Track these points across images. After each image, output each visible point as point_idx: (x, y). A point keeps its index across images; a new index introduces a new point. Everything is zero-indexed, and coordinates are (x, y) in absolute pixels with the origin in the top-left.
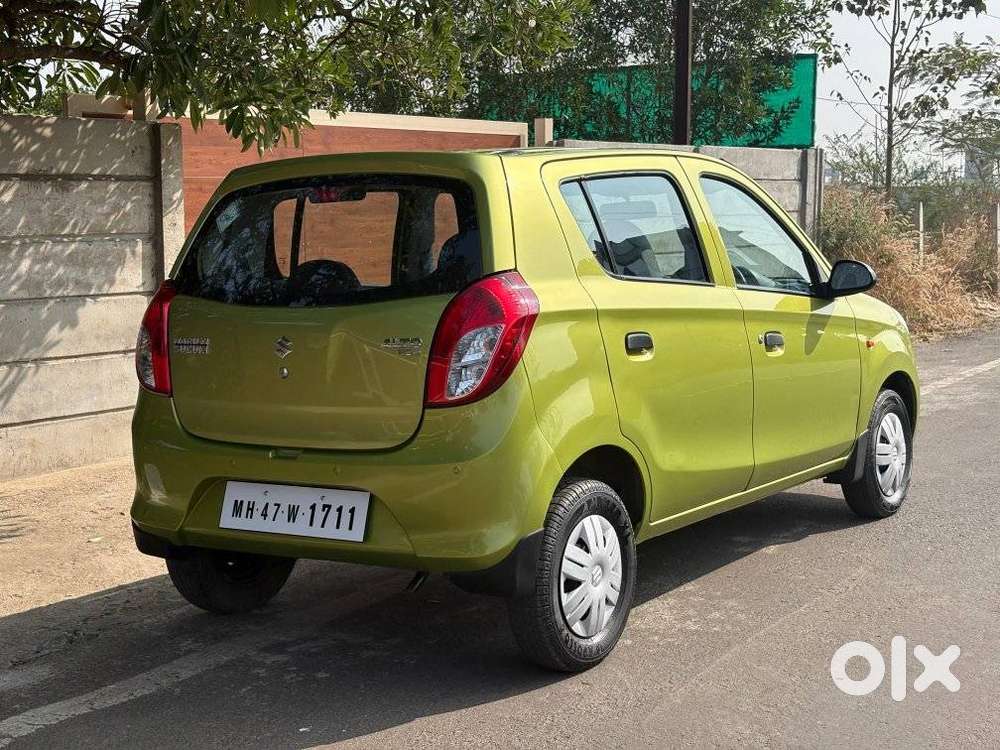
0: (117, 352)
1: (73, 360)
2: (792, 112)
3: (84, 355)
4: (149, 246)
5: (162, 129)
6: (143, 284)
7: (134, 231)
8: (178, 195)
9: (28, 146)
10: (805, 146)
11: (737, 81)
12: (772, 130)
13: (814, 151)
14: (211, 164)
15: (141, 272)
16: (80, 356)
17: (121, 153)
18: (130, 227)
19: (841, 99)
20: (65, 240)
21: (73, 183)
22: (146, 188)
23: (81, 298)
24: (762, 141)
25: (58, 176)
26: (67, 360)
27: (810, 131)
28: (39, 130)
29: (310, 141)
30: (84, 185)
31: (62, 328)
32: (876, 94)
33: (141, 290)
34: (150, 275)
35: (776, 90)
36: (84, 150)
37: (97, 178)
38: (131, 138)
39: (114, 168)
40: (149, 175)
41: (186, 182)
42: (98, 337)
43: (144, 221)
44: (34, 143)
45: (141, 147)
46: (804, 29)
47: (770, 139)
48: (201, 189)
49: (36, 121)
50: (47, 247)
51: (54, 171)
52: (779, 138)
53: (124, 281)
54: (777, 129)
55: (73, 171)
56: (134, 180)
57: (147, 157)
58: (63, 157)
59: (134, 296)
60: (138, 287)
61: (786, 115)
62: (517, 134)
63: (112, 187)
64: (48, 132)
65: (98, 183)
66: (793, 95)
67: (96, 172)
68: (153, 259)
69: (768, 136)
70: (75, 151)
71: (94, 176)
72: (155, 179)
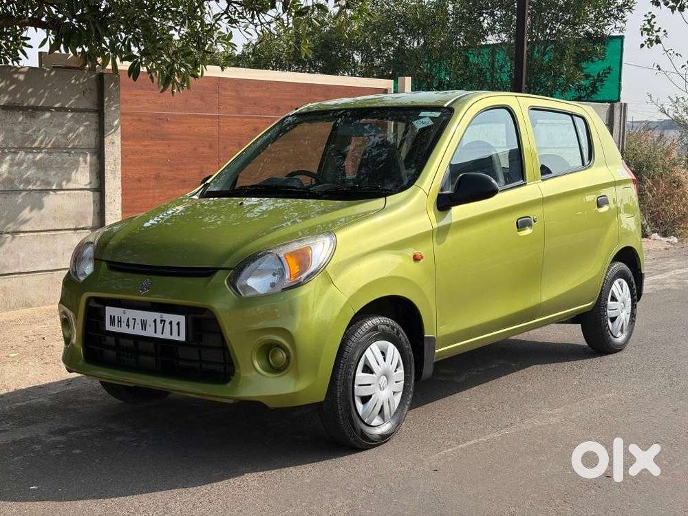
0: (69, 229)
1: (36, 234)
2: (605, 77)
3: (44, 231)
4: (95, 158)
5: (105, 77)
6: (90, 183)
7: (84, 147)
8: (116, 122)
9: (8, 86)
10: (614, 101)
11: (563, 54)
12: (591, 89)
13: (619, 105)
14: (148, 102)
15: (88, 175)
16: (41, 231)
17: (76, 93)
18: (80, 144)
19: (659, 69)
20: (35, 151)
21: (37, 112)
22: (93, 117)
23: (46, 191)
24: (584, 97)
25: (28, 108)
26: (31, 234)
27: (617, 90)
28: (16, 76)
29: (225, 89)
30: (48, 115)
31: (31, 210)
32: (683, 66)
33: (88, 187)
34: (95, 177)
35: (594, 62)
36: (48, 91)
37: (58, 109)
38: (84, 83)
39: (70, 103)
40: (96, 108)
41: (122, 114)
42: (54, 218)
43: (91, 140)
44: (11, 84)
45: (90, 89)
46: (616, 18)
47: (590, 96)
48: (140, 120)
49: (14, 70)
50: (21, 155)
51: (25, 105)
52: (596, 96)
53: (76, 181)
54: (594, 89)
55: (40, 105)
56: (84, 112)
57: (94, 97)
58: (32, 95)
59: (82, 191)
60: (86, 185)
61: (601, 78)
62: (385, 88)
63: (70, 115)
64: (22, 77)
65: (58, 114)
66: (605, 65)
67: (57, 105)
68: (98, 166)
69: (587, 94)
70: (42, 91)
71: (55, 108)
72: (100, 112)
